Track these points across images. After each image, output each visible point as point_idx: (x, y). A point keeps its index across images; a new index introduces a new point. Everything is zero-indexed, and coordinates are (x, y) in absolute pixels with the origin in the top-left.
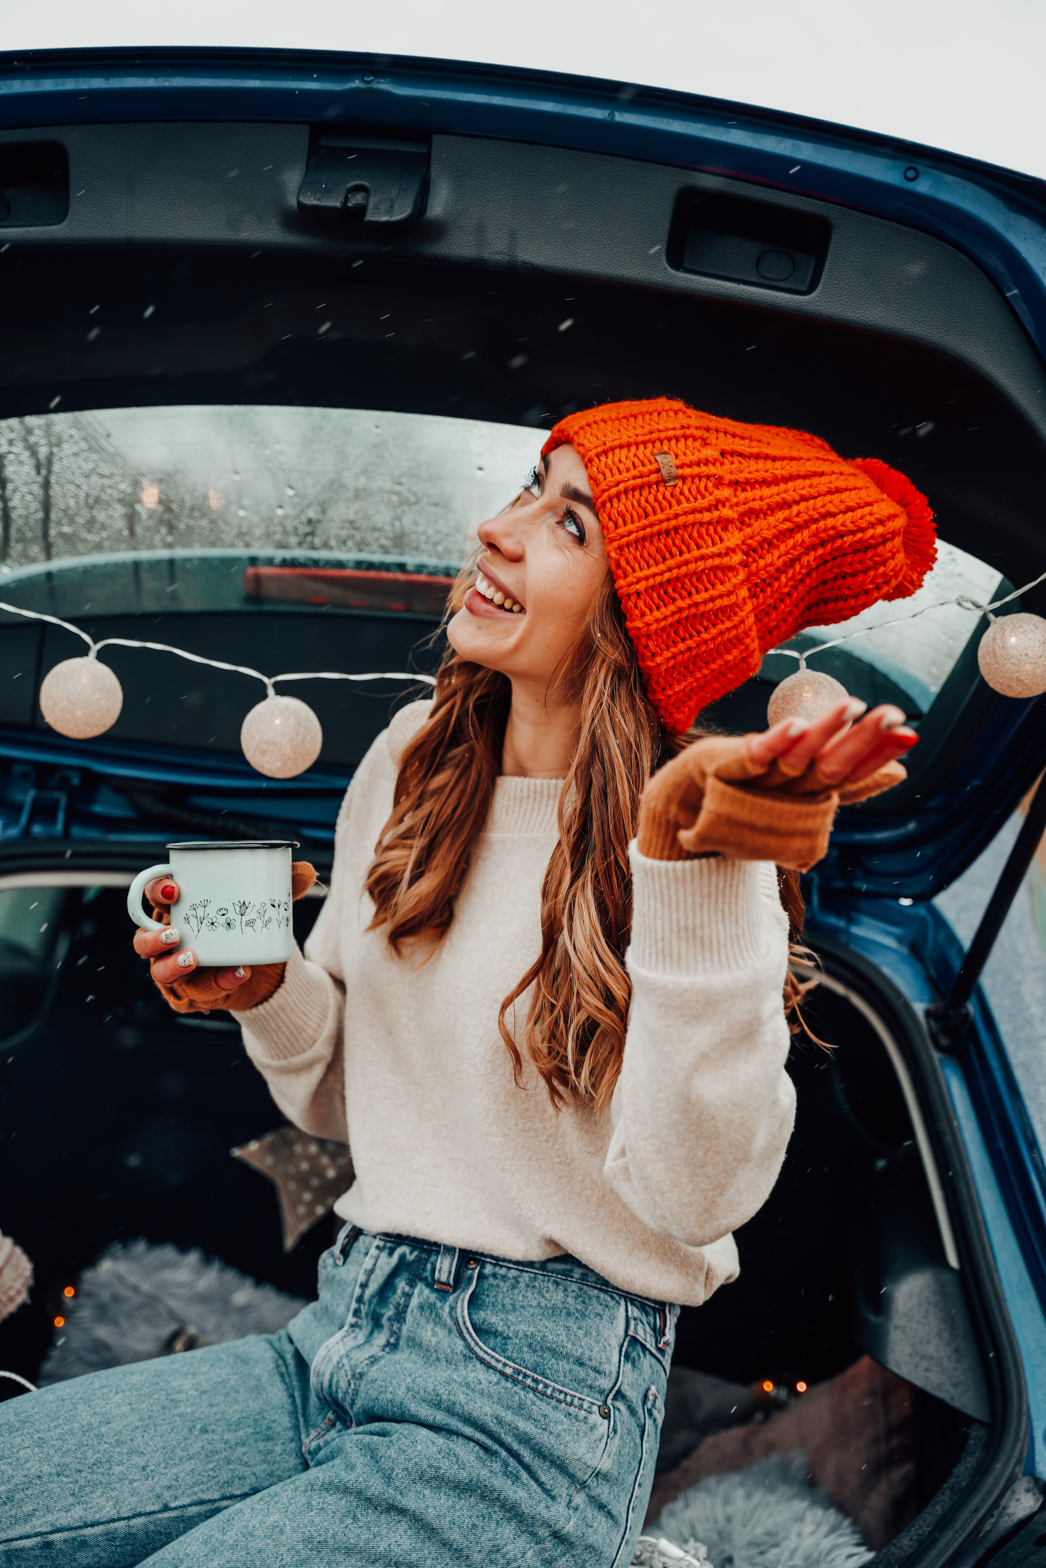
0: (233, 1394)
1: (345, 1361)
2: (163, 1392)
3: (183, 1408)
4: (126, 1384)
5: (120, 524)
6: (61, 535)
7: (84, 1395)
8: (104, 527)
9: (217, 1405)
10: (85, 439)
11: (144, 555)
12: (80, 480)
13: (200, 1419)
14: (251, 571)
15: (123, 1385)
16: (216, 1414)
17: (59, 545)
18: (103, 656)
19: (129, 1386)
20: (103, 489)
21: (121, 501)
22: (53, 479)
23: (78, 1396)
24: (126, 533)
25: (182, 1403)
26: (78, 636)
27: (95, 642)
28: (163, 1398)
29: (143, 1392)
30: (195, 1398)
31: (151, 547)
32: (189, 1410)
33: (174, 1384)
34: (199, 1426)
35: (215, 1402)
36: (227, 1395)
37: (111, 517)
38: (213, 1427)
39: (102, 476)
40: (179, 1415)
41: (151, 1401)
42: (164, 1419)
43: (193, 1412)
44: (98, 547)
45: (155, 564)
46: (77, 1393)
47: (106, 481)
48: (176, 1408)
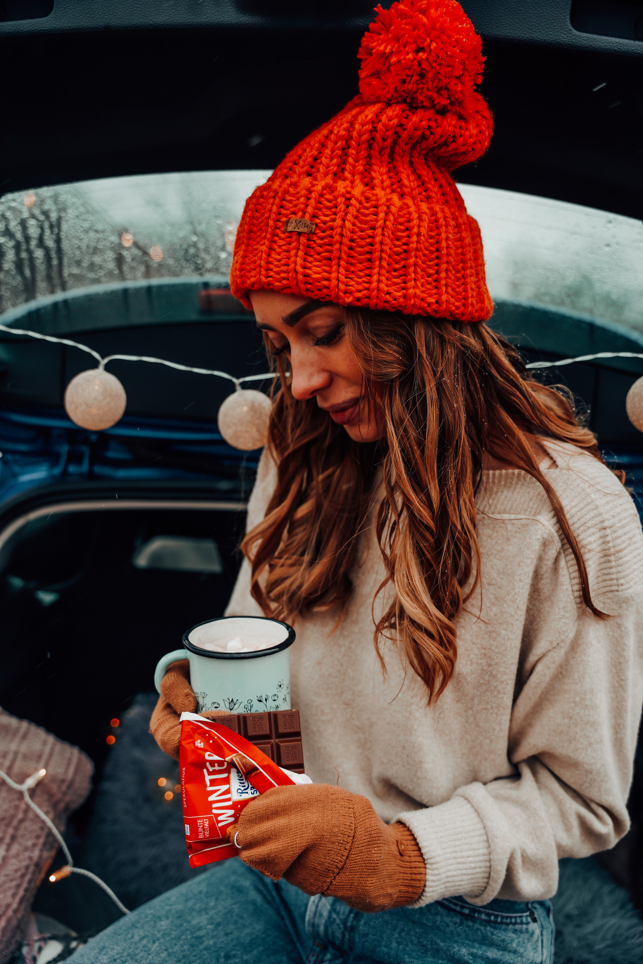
0: (240, 921)
1: (334, 916)
2: (188, 932)
3: (207, 941)
4: (159, 932)
5: (111, 265)
6: (71, 275)
7: (130, 951)
8: (101, 267)
9: (231, 933)
10: (83, 205)
11: (130, 284)
12: (82, 236)
13: (221, 948)
14: (203, 293)
15: (156, 933)
16: (232, 940)
17: (70, 282)
18: (109, 368)
19: (162, 933)
20: (98, 240)
21: (112, 249)
22: (63, 235)
23: (125, 954)
24: (116, 272)
25: (204, 939)
26: (89, 354)
27: (103, 357)
28: (189, 937)
29: (173, 936)
30: (213, 931)
31: (135, 279)
32: (211, 942)
33: (194, 922)
34: (222, 954)
35: (229, 931)
36: (236, 923)
37: (105, 261)
38: (233, 952)
39: (96, 231)
40: (206, 949)
41: (181, 942)
42: (195, 956)
43: (215, 944)
44: (97, 281)
45: (138, 291)
46: (124, 950)
47: (101, 236)
48: (201, 943)
